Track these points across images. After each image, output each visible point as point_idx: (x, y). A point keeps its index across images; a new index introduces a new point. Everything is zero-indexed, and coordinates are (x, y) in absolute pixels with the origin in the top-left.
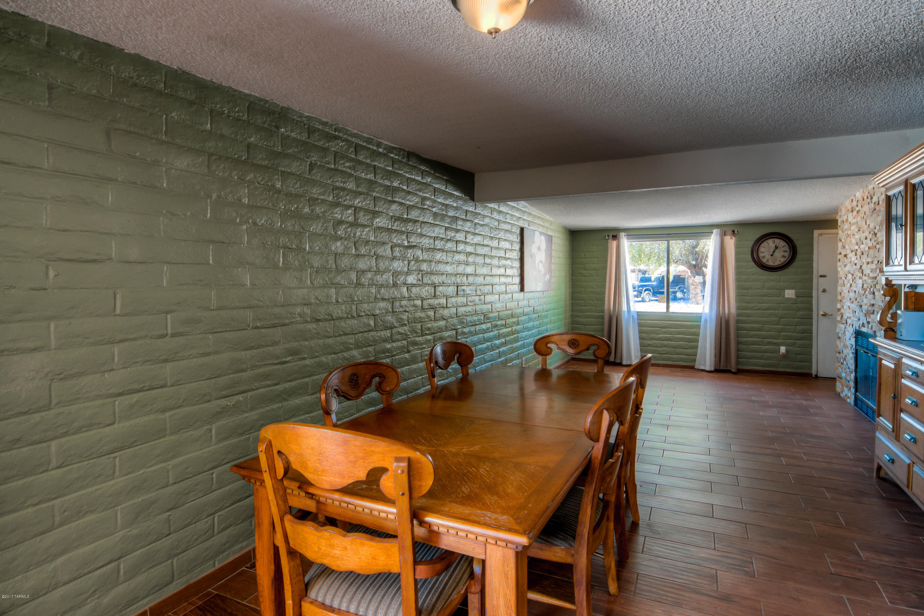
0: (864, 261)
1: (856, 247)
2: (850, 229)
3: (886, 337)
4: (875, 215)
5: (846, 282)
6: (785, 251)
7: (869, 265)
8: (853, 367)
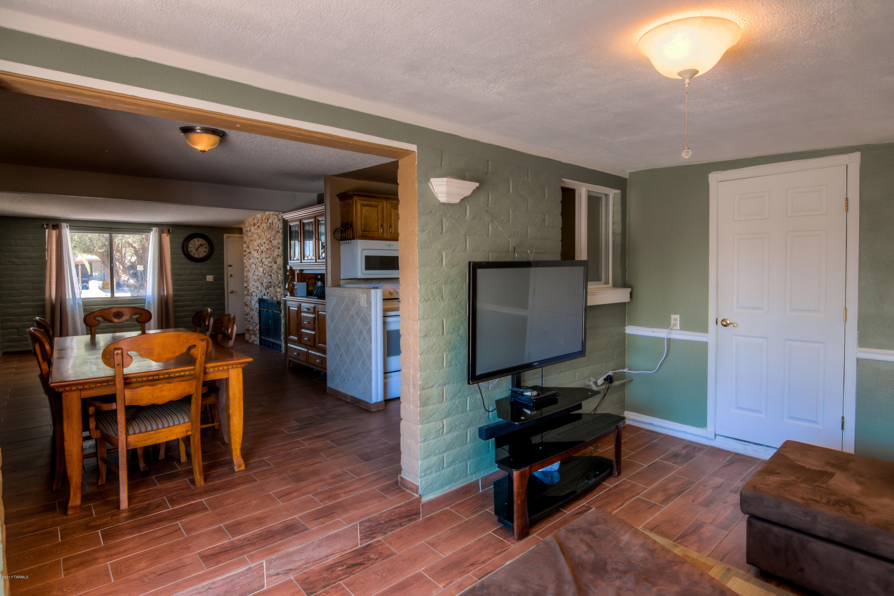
0: (263, 256)
1: (258, 248)
2: (253, 236)
3: (290, 296)
4: (270, 230)
5: (250, 269)
6: (206, 248)
7: (267, 259)
8: (258, 321)
